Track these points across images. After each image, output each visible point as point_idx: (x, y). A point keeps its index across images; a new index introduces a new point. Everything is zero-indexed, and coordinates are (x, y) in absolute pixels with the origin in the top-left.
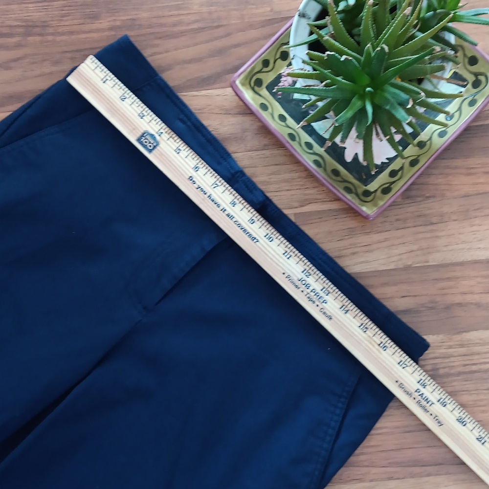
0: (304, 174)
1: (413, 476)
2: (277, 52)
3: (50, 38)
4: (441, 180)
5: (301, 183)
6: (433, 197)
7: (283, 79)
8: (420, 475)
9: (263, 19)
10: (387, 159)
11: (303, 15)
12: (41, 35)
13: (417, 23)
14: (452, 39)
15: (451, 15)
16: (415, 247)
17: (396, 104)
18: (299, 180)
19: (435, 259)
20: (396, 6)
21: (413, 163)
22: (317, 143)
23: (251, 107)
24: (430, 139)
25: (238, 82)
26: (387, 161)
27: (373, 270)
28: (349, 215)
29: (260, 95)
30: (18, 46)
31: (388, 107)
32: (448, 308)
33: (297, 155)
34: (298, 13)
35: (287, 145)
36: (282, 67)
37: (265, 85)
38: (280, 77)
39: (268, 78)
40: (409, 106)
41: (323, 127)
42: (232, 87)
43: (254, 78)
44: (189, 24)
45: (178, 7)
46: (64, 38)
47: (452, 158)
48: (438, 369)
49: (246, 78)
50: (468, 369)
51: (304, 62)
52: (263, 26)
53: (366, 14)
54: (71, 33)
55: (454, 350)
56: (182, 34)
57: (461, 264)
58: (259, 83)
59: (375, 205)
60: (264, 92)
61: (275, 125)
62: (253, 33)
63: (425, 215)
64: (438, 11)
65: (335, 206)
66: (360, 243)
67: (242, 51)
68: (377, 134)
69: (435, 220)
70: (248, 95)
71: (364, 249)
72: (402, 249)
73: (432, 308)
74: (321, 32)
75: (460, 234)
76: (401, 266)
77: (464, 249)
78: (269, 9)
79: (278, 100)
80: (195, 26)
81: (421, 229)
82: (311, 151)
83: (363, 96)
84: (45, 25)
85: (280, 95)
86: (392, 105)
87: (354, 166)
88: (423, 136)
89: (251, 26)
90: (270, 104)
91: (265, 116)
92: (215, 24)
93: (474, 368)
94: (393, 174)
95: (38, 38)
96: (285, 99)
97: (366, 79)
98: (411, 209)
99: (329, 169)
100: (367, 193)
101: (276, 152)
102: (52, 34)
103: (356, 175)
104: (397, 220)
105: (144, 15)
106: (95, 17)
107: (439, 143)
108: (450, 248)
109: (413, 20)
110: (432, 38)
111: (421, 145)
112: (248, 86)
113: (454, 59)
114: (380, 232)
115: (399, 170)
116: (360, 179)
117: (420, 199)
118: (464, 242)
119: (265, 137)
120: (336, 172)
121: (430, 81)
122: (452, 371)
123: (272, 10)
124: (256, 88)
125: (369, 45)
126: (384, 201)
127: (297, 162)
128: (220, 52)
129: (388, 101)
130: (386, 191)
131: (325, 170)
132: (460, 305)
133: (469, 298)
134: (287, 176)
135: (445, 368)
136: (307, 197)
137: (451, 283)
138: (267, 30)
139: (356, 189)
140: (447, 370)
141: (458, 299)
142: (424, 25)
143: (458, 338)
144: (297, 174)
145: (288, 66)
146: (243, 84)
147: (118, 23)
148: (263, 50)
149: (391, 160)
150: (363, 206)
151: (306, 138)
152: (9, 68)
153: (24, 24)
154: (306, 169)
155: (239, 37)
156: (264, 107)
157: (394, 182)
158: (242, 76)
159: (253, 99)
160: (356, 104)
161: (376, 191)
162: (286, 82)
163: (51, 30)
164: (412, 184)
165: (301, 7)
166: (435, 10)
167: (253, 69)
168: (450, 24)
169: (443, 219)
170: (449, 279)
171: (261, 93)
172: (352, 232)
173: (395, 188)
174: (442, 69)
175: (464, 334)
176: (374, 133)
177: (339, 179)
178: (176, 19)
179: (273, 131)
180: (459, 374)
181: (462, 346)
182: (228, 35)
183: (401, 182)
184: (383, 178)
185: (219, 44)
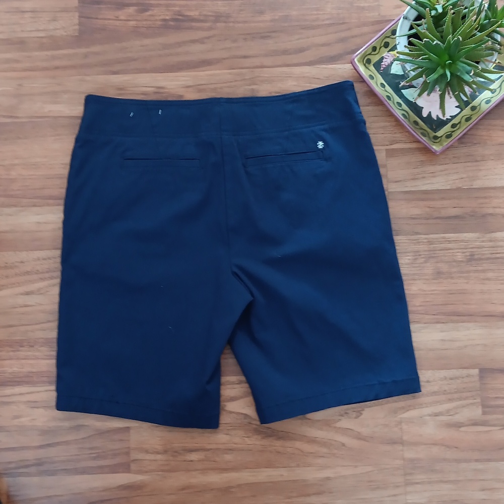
0: (394, 124)
1: (452, 322)
2: (382, 42)
3: (231, 24)
4: (484, 133)
5: (392, 129)
6: (480, 144)
7: (384, 60)
8: (457, 322)
9: (373, 20)
10: (450, 116)
11: (406, 18)
12: (225, 22)
13: (478, 27)
14: (499, 38)
15: (500, 22)
16: (464, 176)
17: (464, 72)
18: (390, 127)
19: (477, 184)
20: (466, 15)
21: (468, 119)
22: (405, 103)
23: (363, 77)
24: (480, 105)
25: (356, 60)
26: (450, 118)
27: (436, 189)
28: (422, 152)
29: (369, 69)
30: (210, 29)
31: (458, 74)
32: (484, 216)
33: (391, 110)
34: (403, 16)
35: (386, 103)
36: (384, 53)
37: (372, 63)
38: (383, 58)
39: (374, 59)
40: (471, 74)
41: (409, 93)
42: (352, 63)
43: (366, 58)
44: (323, 20)
45: (317, 9)
46: (240, 25)
47: (494, 119)
48: (474, 255)
49: (361, 58)
50: (494, 256)
51: (405, 46)
52: (373, 25)
53: (448, 18)
54: (245, 22)
55: (486, 243)
56: (318, 27)
57: (495, 188)
58: (369, 61)
59: (441, 145)
60: (372, 68)
61: (378, 90)
62: (366, 29)
63: (472, 155)
64: (491, 20)
65: (414, 145)
66: (428, 171)
67: (358, 41)
68: (449, 94)
69: (479, 159)
70: (362, 69)
71: (431, 175)
72: (455, 177)
73: (473, 216)
74: (418, 28)
75: (495, 169)
76: (454, 187)
77: (496, 179)
78: (377, 14)
79: (380, 74)
80: (327, 22)
81: (469, 164)
82: (400, 108)
83: (444, 67)
84: (228, 16)
85: (382, 70)
86: (462, 73)
87: (428, 120)
88: (475, 103)
89: (365, 24)
90: (375, 76)
91: (372, 83)
92: (341, 22)
93: (498, 255)
94: (454, 126)
95: (223, 24)
96: (386, 73)
97: (447, 57)
98: (463, 151)
99: (412, 120)
100: (436, 138)
101: (376, 108)
102: (233, 22)
103: (429, 126)
104: (454, 157)
105: (294, 13)
106: (261, 13)
107: (485, 107)
108: (488, 177)
109: (476, 25)
110: (487, 36)
111: (473, 108)
112: (362, 63)
113: (499, 51)
114: (443, 164)
115: (458, 124)
116: (431, 129)
117: (470, 144)
118: (496, 174)
119: (369, 98)
120: (416, 123)
121: (484, 63)
122: (483, 257)
123: (379, 15)
124: (367, 65)
125: (450, 36)
126: (446, 143)
127: (391, 115)
128: (342, 40)
129: (459, 70)
130: (449, 136)
131: (409, 120)
132: (491, 214)
133: (498, 211)
134: (382, 124)
135: (478, 254)
136: (394, 139)
137: (487, 201)
138: (376, 27)
139: (428, 134)
140: (479, 256)
141: (491, 211)
142: (482, 28)
143: (488, 236)
144: (389, 123)
145: (388, 52)
146: (359, 61)
147: (277, 18)
148: (373, 41)
149: (453, 117)
150: (433, 145)
151: (397, 99)
152: (203, 43)
153: (213, 14)
154: (397, 120)
155: (356, 31)
156: (372, 77)
157: (454, 131)
158: (359, 56)
159: (365, 72)
160: (440, 71)
161: (442, 136)
162: (385, 62)
163: (232, 20)
164: (465, 134)
165: (405, 13)
166: (490, 19)
167: (366, 52)
168: (498, 29)
169: (484, 159)
170: (485, 198)
171: (370, 68)
172: (422, 163)
173: (455, 135)
174: (492, 55)
175: (493, 233)
176: (447, 93)
177: (417, 127)
178: (315, 17)
179: (377, 93)
180: (488, 259)
181: (491, 241)
182: (349, 29)
183: (459, 132)
184: (447, 128)
185: (343, 35)
